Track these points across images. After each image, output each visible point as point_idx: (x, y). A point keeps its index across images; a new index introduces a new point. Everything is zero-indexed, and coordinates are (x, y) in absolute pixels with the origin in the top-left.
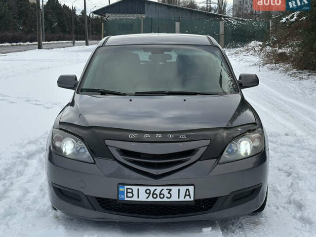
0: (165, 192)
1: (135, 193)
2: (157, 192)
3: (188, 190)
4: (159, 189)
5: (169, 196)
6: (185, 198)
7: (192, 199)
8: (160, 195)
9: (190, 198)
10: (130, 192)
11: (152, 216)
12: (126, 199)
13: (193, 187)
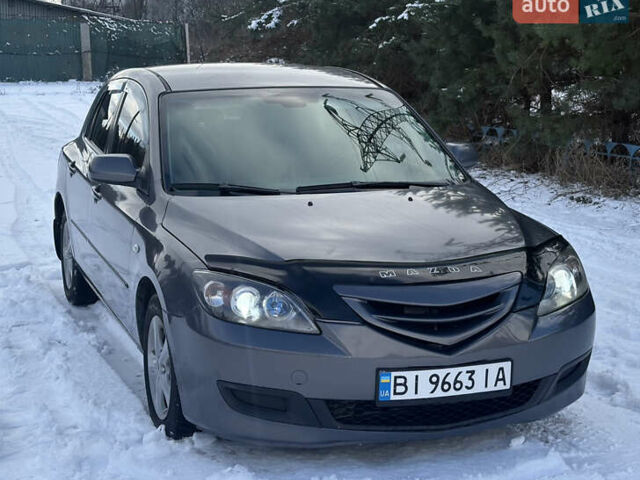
0: (465, 378)
1: (411, 384)
2: (450, 379)
3: (501, 369)
4: (454, 371)
5: (470, 384)
6: (496, 385)
7: (508, 386)
8: (455, 384)
9: (505, 384)
10: (400, 384)
11: (433, 427)
12: (393, 398)
13: (509, 363)
